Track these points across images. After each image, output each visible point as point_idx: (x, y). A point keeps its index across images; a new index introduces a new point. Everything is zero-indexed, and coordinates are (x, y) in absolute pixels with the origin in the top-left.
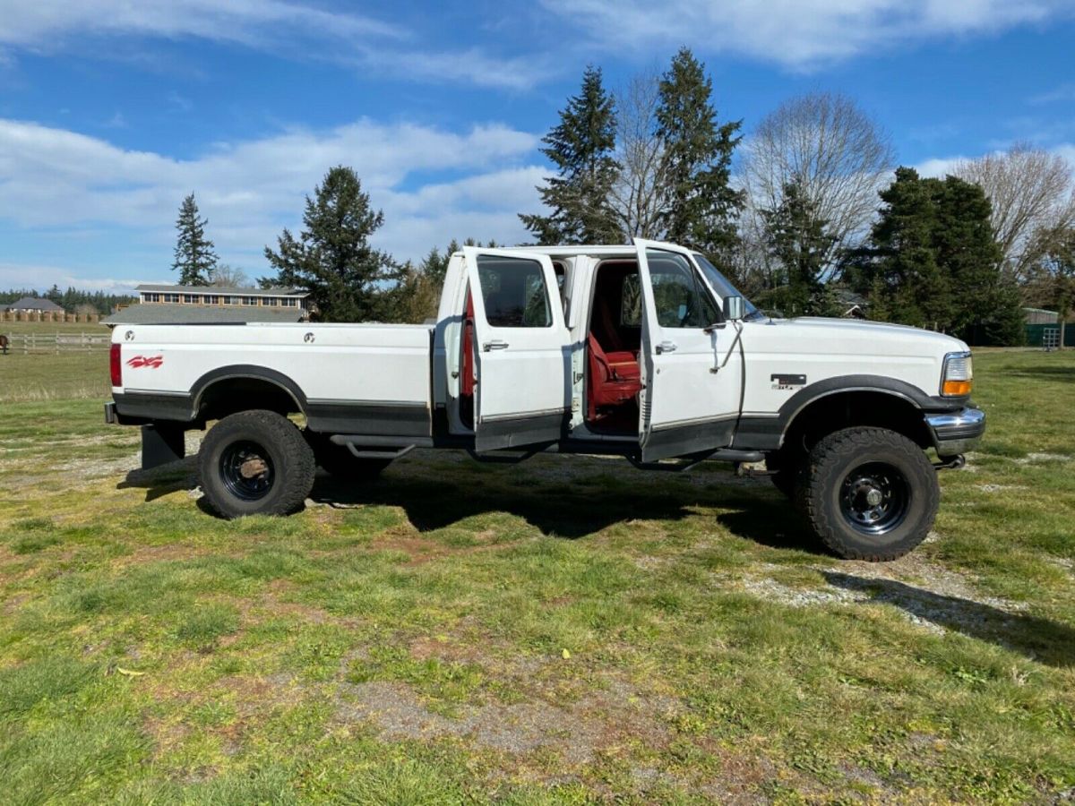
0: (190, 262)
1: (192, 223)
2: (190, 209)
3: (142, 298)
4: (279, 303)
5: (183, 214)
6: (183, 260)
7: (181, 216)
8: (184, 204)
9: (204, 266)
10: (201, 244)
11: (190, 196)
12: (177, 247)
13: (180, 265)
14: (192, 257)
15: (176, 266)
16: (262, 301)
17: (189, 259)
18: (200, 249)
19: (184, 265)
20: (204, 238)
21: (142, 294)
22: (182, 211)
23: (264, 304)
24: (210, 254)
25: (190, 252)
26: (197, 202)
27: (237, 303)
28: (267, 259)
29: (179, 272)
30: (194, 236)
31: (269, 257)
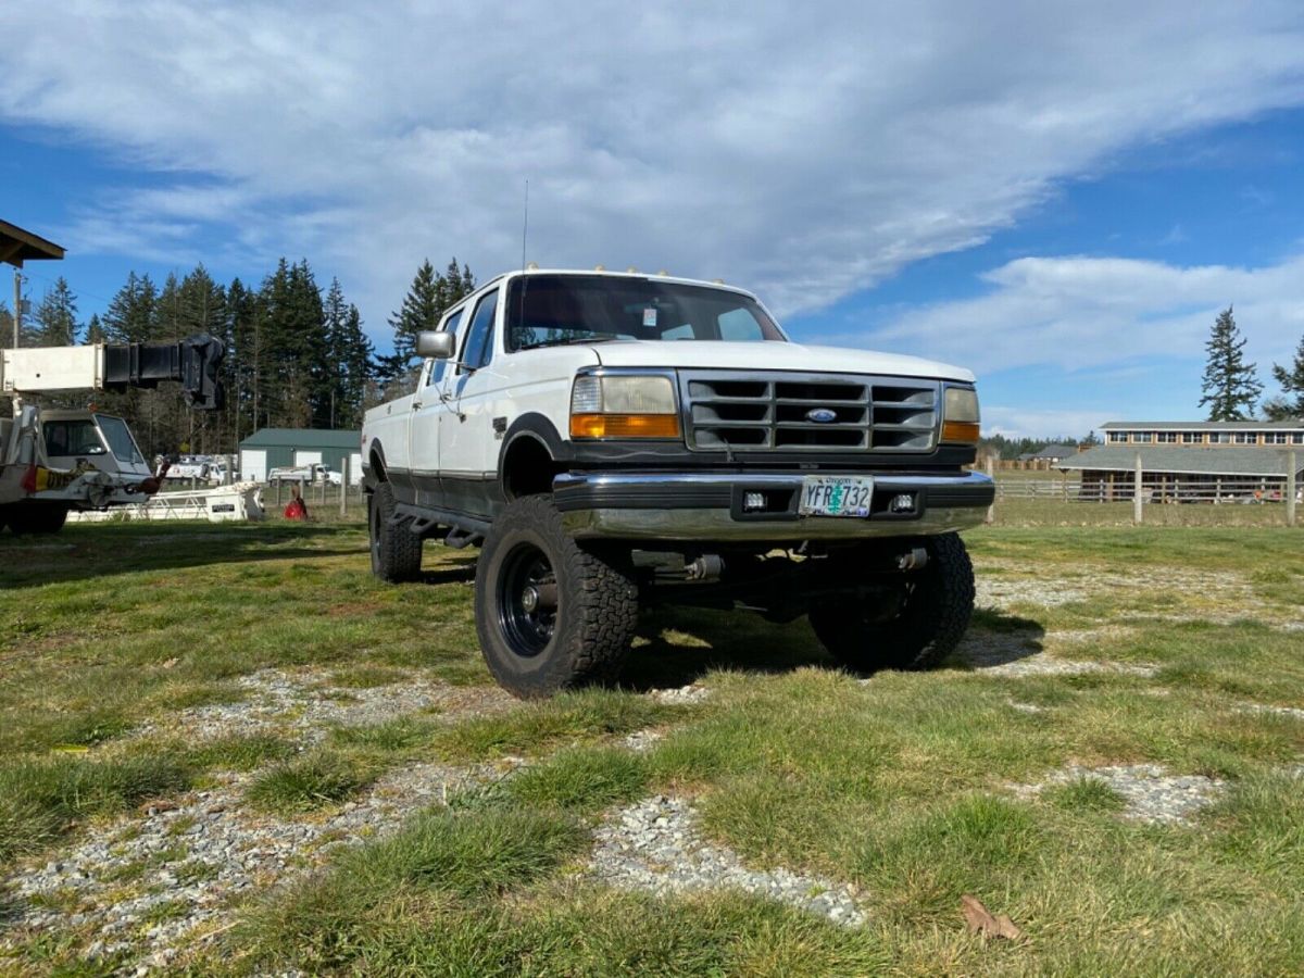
0: (1224, 394)
1: (1228, 344)
2: (1225, 325)
3: (1107, 439)
4: (1290, 440)
5: (1216, 334)
6: (1214, 391)
7: (1214, 336)
8: (1217, 320)
9: (1244, 398)
10: (1239, 370)
11: (1228, 310)
12: (1205, 375)
13: (1210, 398)
14: (1226, 388)
15: (1203, 401)
16: (1264, 437)
17: (1222, 390)
18: (1237, 376)
19: (1214, 398)
20: (1244, 363)
21: (1108, 432)
22: (1214, 330)
23: (1267, 441)
24: (1252, 383)
25: (1224, 381)
26: (1235, 317)
27: (1228, 441)
28: (1277, 381)
29: (1208, 407)
30: (1230, 360)
31: (1280, 378)
